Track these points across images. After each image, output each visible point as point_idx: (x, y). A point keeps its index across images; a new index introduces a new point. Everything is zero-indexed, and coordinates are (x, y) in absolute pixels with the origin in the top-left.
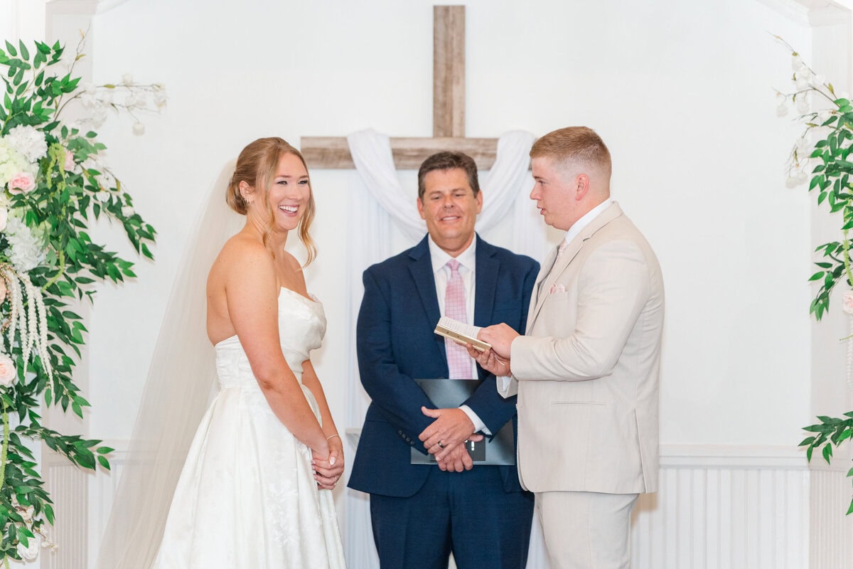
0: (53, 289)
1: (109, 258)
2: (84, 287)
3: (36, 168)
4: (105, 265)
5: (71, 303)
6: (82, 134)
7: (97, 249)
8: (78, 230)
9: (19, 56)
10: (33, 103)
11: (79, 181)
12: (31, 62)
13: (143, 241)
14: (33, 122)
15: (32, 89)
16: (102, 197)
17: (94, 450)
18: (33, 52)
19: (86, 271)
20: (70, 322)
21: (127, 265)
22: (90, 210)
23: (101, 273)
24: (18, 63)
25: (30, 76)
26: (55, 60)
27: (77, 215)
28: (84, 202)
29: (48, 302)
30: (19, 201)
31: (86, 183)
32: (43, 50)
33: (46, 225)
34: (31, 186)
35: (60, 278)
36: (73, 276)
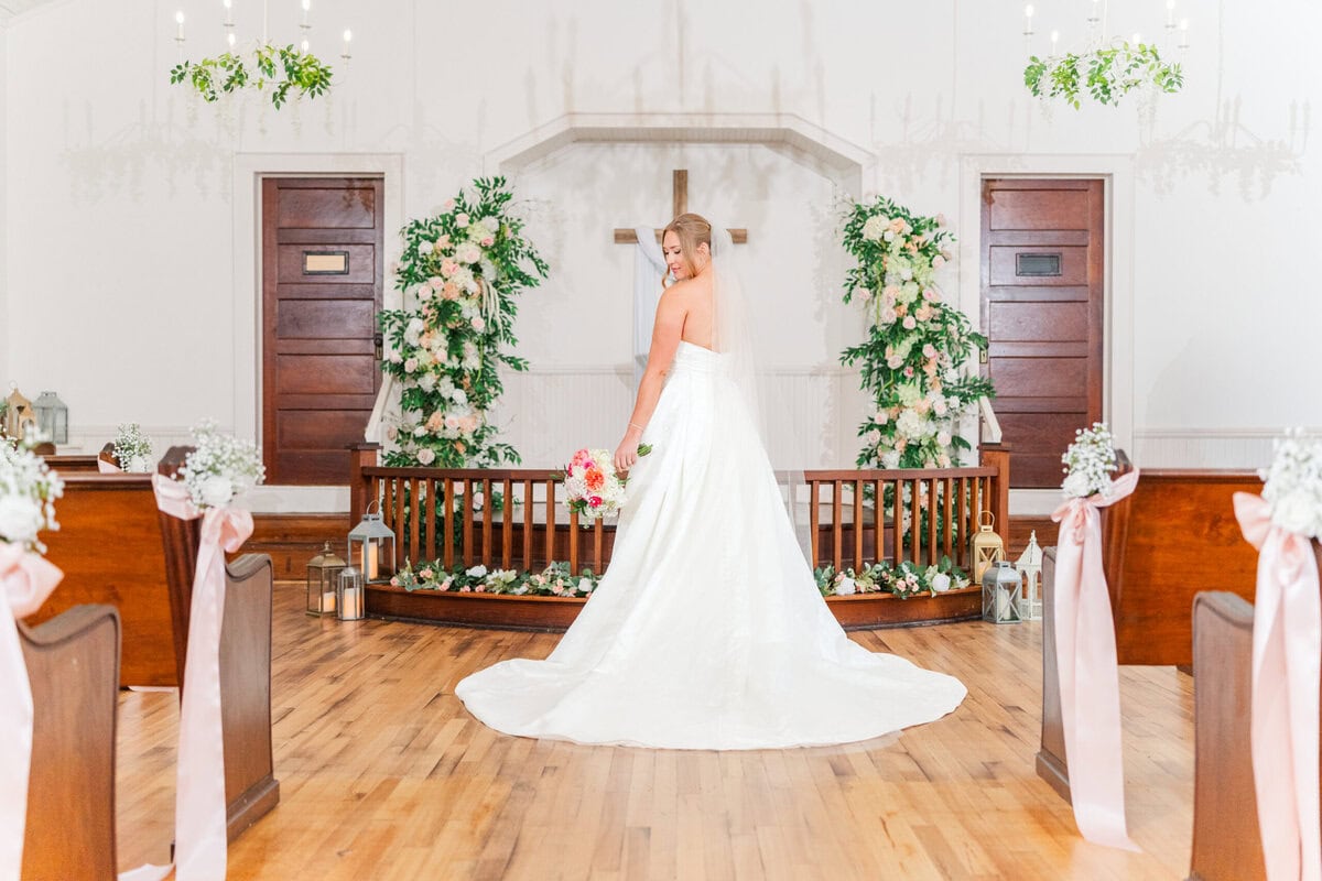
0: (502, 291)
1: (528, 277)
2: (517, 290)
3: (494, 235)
4: (526, 280)
5: (509, 297)
6: (515, 220)
7: (522, 273)
8: (513, 264)
9: (486, 184)
10: (492, 206)
11: (514, 243)
12: (491, 187)
13: (544, 270)
14: (494, 214)
15: (492, 199)
16: (525, 249)
17: (521, 362)
18: (492, 183)
19: (517, 283)
20: (510, 306)
21: (536, 281)
22: (519, 257)
23: (525, 284)
24: (484, 188)
25: (490, 194)
26: (502, 185)
27: (514, 259)
28: (517, 253)
29: (500, 296)
30: (485, 248)
31: (518, 244)
32: (497, 180)
33: (498, 259)
34: (491, 243)
35: (504, 287)
36: (512, 285)
